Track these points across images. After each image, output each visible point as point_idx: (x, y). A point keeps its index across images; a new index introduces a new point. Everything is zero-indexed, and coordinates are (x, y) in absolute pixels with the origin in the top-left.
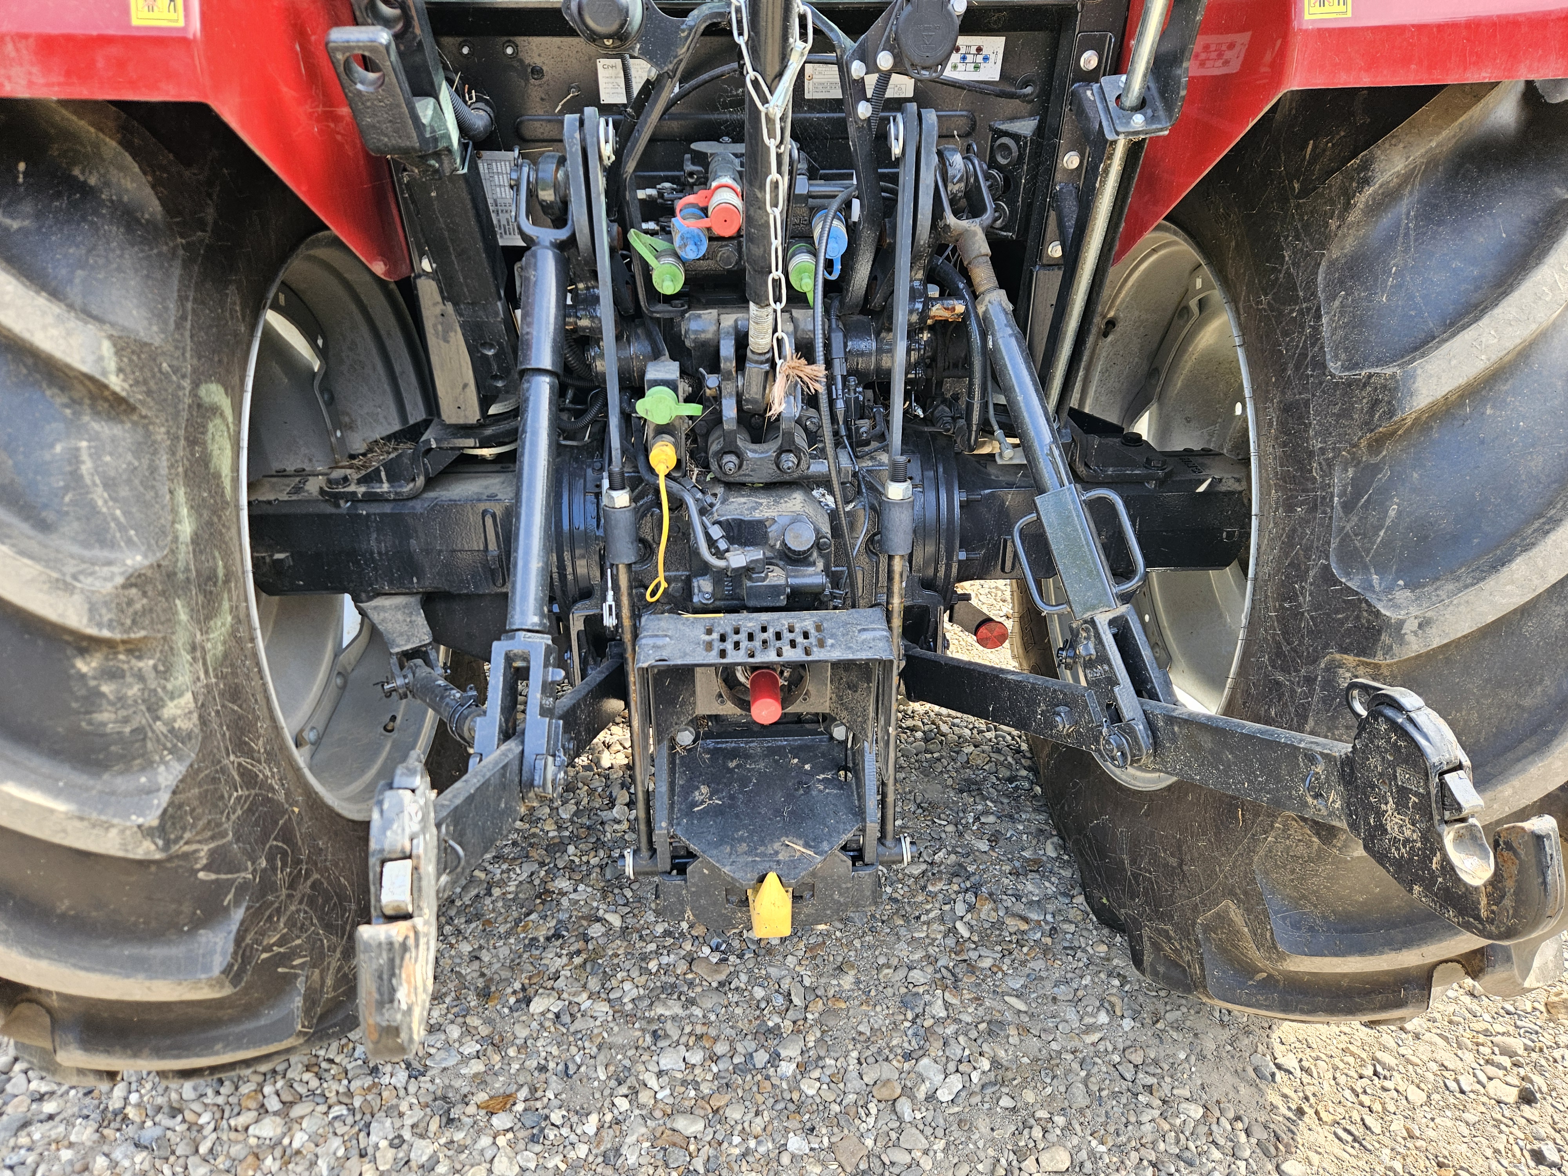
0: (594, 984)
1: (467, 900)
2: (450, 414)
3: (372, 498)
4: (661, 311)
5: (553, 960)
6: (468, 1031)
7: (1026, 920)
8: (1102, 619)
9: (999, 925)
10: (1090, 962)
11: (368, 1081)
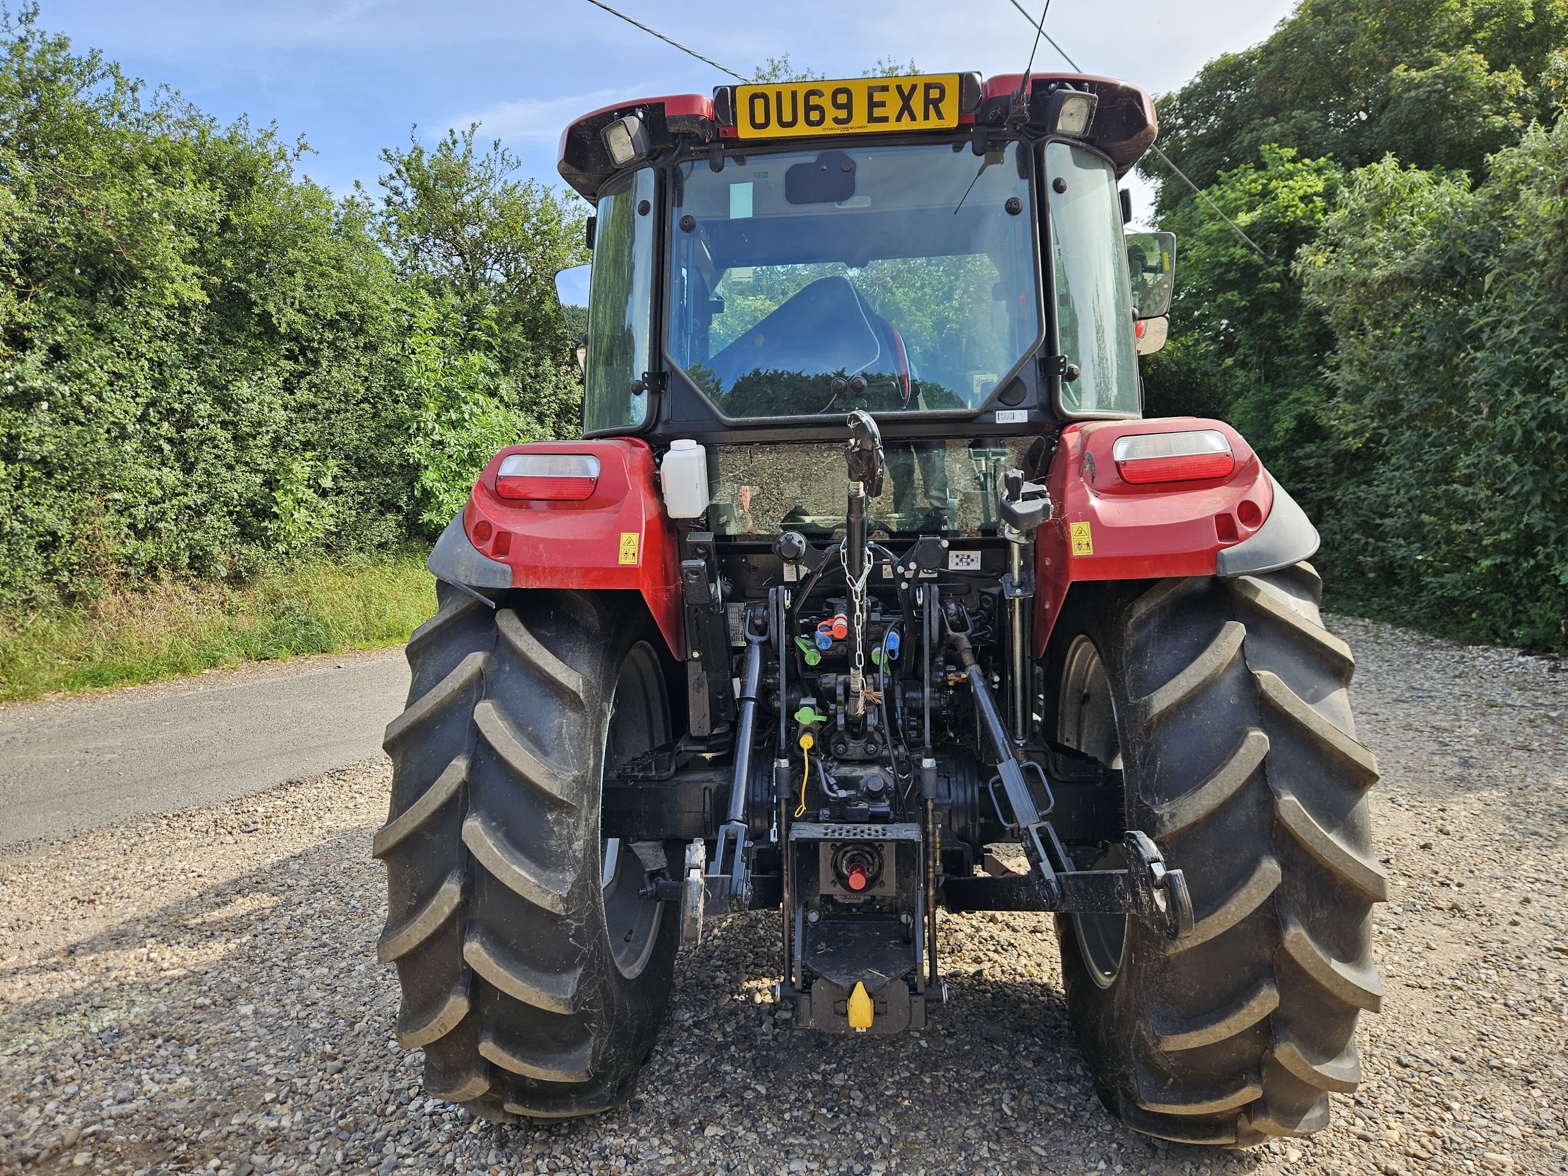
0: (747, 1123)
1: (663, 1072)
2: (694, 731)
3: (646, 779)
4: (809, 675)
5: (722, 1108)
6: (665, 1142)
7: (1054, 1108)
8: (1033, 828)
9: (1035, 1109)
10: (1099, 1134)
11: (601, 1163)
